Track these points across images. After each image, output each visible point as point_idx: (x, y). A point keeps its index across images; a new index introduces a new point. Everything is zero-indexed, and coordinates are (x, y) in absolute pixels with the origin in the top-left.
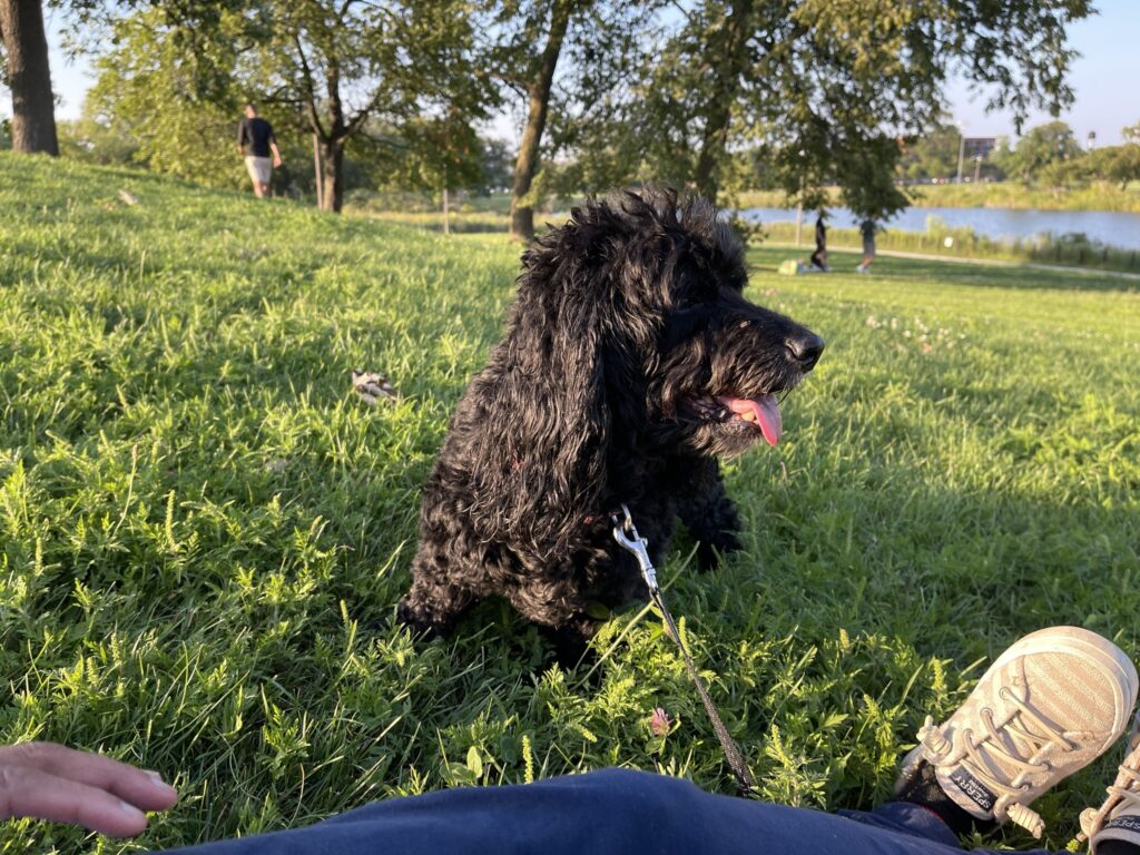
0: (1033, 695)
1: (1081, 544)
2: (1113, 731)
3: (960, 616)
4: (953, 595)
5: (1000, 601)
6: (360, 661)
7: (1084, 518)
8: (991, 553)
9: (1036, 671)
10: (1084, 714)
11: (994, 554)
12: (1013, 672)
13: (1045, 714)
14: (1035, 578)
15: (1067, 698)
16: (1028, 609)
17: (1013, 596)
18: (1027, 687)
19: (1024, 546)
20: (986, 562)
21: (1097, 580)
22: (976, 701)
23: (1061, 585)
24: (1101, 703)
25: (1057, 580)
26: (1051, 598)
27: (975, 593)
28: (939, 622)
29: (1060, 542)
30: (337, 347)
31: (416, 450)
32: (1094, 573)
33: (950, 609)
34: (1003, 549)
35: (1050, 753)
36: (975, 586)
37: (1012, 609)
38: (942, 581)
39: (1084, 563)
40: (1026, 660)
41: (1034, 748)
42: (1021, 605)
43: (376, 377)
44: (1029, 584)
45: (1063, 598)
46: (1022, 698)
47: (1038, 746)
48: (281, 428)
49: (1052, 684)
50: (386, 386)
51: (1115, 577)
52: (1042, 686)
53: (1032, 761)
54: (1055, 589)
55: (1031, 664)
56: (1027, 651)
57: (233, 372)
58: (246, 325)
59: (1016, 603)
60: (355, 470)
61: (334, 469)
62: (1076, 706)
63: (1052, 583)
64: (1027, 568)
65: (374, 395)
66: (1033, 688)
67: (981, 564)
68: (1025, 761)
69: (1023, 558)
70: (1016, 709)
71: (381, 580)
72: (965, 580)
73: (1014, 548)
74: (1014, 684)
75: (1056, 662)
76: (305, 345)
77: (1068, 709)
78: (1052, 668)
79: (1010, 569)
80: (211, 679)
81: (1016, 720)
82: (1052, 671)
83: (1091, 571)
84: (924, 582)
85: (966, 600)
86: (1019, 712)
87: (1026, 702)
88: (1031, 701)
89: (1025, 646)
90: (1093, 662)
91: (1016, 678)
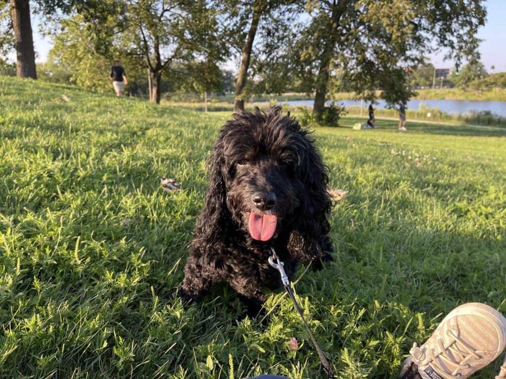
0: (461, 334)
1: (487, 257)
2: (498, 350)
3: (432, 292)
4: (429, 282)
5: (450, 284)
6: (159, 315)
7: (489, 245)
9: (462, 323)
10: (485, 343)
11: (447, 262)
12: (453, 323)
13: (467, 342)
14: (466, 273)
15: (476, 335)
16: (462, 288)
17: (456, 282)
18: (459, 330)
19: (461, 259)
20: (444, 267)
21: (494, 275)
22: (436, 336)
23: (478, 277)
24: (492, 338)
25: (476, 275)
26: (473, 283)
27: (439, 281)
28: (422, 294)
29: (477, 257)
30: (155, 166)
31: (188, 214)
32: (494, 271)
33: (427, 288)
34: (452, 260)
35: (469, 360)
36: (439, 277)
37: (455, 288)
38: (424, 275)
39: (488, 267)
40: (458, 318)
41: (462, 357)
42: (459, 286)
43: (171, 180)
44: (463, 276)
45: (478, 283)
46: (456, 335)
47: (464, 357)
48: (128, 205)
49: (470, 329)
50: (176, 184)
51: (502, 273)
52: (465, 330)
53: (461, 364)
54: (475, 279)
55: (461, 320)
56: (459, 314)
57: (108, 179)
58: (115, 157)
59: (457, 285)
60: (160, 224)
61: (151, 224)
62: (481, 339)
63: (474, 276)
64: (463, 269)
65: (170, 188)
66: (461, 331)
67: (442, 267)
68: (458, 363)
69: (461, 264)
70: (453, 340)
71: (170, 276)
72: (434, 275)
73: (457, 260)
74: (453, 329)
75: (472, 319)
76: (140, 165)
77: (477, 340)
78: (470, 322)
79: (455, 270)
80: (92, 324)
81: (454, 345)
82: (470, 323)
83: (491, 270)
84: (415, 276)
85: (435, 284)
86: (455, 342)
87: (459, 337)
88: (461, 337)
89: (458, 311)
90: (488, 319)
91: (453, 326)
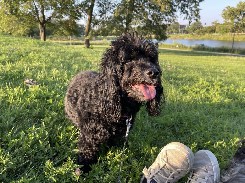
0: (169, 160)
1: (193, 114)
4: (164, 128)
5: (174, 128)
8: (173, 117)
9: (169, 154)
10: (181, 165)
12: (164, 154)
13: (172, 165)
14: (183, 122)
15: (176, 161)
16: (180, 130)
18: (167, 158)
19: (181, 115)
21: (196, 122)
24: (185, 162)
25: (187, 123)
26: (185, 127)
27: (169, 127)
28: (159, 135)
29: (189, 113)
33: (163, 132)
34: (176, 116)
37: (177, 130)
38: (161, 125)
39: (193, 118)
40: (167, 151)
41: (170, 173)
43: (32, 80)
44: (181, 124)
45: (188, 127)
46: (166, 161)
47: (171, 173)
49: (173, 157)
50: (34, 82)
51: (200, 122)
52: (170, 158)
53: (170, 177)
56: (167, 149)
64: (181, 120)
65: (30, 84)
66: (169, 158)
67: (170, 120)
68: (168, 177)
70: (165, 164)
72: (167, 124)
74: (164, 157)
75: (173, 152)
77: (177, 163)
78: (173, 153)
79: (177, 121)
81: (165, 167)
82: (173, 154)
85: (166, 129)
86: (165, 165)
87: (167, 162)
88: (169, 162)
89: (167, 147)
90: (182, 152)
91: (165, 156)
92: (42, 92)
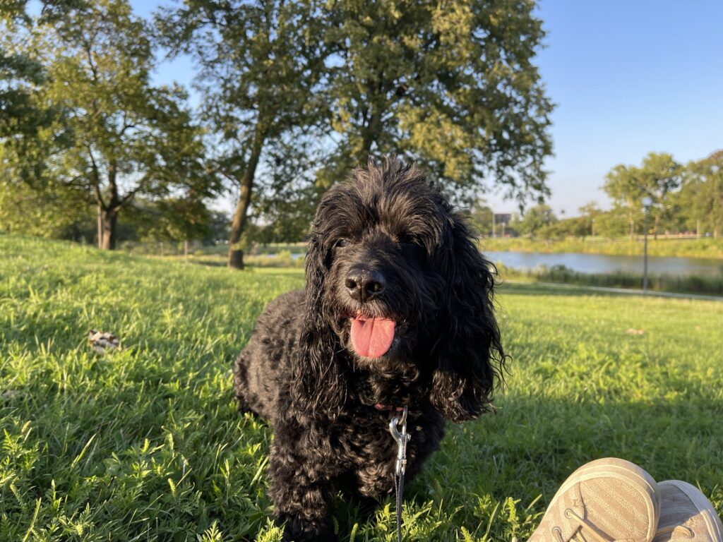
0: (589, 513)
1: (590, 423)
2: (648, 537)
3: (521, 475)
4: (515, 461)
5: (545, 464)
7: (589, 409)
9: (589, 493)
10: (627, 525)
11: (538, 432)
12: (574, 496)
13: (599, 527)
14: (565, 447)
15: (612, 513)
17: (554, 460)
18: (584, 507)
19: (556, 427)
20: (534, 437)
21: (605, 446)
23: (583, 449)
24: (639, 515)
26: (578, 459)
27: (529, 459)
28: (508, 479)
30: (83, 318)
31: (128, 380)
32: (603, 441)
33: (513, 471)
34: (543, 429)
36: (529, 454)
37: (554, 468)
38: (507, 452)
39: (595, 434)
40: (582, 486)
42: (559, 465)
44: (562, 452)
46: (582, 516)
48: (19, 366)
49: (602, 503)
50: (115, 341)
51: (616, 442)
52: (595, 505)
54: (579, 452)
55: (586, 489)
56: (583, 478)
59: (556, 465)
60: (75, 394)
61: (58, 394)
62: (621, 519)
63: (576, 448)
64: (560, 441)
65: (103, 346)
66: (589, 507)
67: (531, 438)
69: (557, 435)
70: (578, 525)
71: (74, 470)
72: (521, 451)
73: (550, 429)
74: (575, 506)
75: (603, 484)
76: (58, 317)
77: (614, 522)
82: (602, 493)
84: (495, 452)
85: (523, 464)
86: (580, 528)
87: (585, 519)
89: (580, 475)
91: (575, 501)
92: (145, 364)
